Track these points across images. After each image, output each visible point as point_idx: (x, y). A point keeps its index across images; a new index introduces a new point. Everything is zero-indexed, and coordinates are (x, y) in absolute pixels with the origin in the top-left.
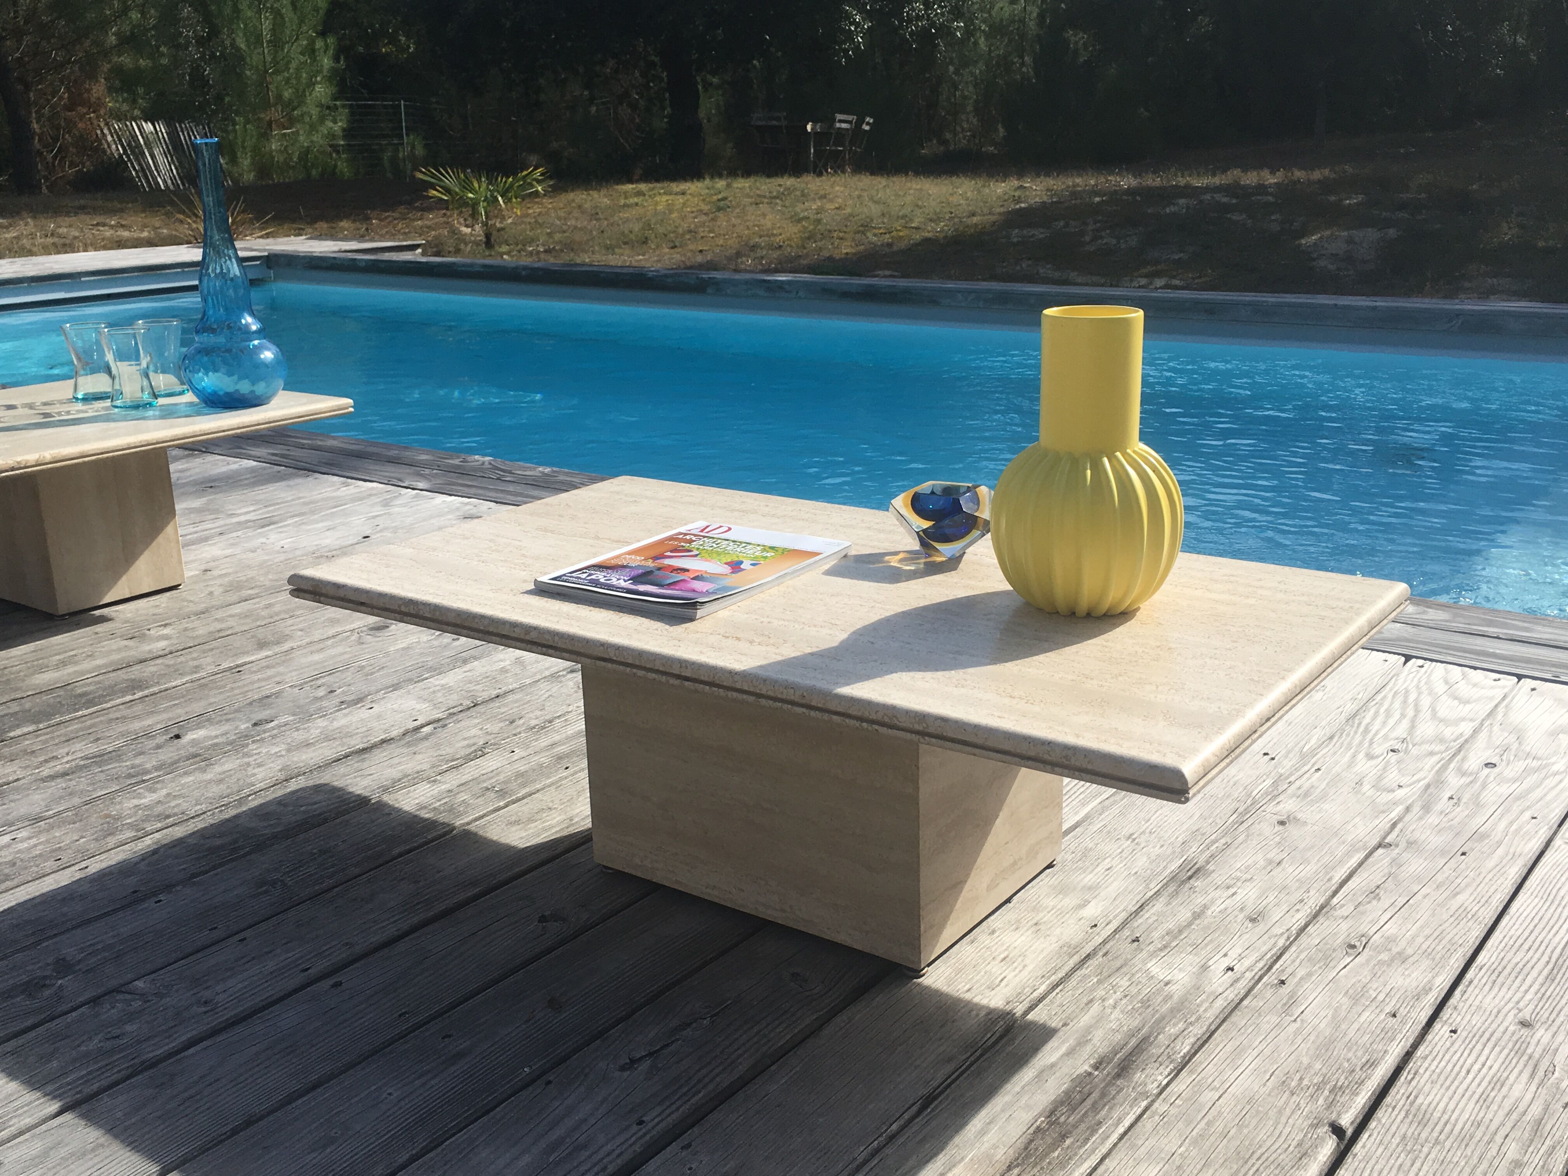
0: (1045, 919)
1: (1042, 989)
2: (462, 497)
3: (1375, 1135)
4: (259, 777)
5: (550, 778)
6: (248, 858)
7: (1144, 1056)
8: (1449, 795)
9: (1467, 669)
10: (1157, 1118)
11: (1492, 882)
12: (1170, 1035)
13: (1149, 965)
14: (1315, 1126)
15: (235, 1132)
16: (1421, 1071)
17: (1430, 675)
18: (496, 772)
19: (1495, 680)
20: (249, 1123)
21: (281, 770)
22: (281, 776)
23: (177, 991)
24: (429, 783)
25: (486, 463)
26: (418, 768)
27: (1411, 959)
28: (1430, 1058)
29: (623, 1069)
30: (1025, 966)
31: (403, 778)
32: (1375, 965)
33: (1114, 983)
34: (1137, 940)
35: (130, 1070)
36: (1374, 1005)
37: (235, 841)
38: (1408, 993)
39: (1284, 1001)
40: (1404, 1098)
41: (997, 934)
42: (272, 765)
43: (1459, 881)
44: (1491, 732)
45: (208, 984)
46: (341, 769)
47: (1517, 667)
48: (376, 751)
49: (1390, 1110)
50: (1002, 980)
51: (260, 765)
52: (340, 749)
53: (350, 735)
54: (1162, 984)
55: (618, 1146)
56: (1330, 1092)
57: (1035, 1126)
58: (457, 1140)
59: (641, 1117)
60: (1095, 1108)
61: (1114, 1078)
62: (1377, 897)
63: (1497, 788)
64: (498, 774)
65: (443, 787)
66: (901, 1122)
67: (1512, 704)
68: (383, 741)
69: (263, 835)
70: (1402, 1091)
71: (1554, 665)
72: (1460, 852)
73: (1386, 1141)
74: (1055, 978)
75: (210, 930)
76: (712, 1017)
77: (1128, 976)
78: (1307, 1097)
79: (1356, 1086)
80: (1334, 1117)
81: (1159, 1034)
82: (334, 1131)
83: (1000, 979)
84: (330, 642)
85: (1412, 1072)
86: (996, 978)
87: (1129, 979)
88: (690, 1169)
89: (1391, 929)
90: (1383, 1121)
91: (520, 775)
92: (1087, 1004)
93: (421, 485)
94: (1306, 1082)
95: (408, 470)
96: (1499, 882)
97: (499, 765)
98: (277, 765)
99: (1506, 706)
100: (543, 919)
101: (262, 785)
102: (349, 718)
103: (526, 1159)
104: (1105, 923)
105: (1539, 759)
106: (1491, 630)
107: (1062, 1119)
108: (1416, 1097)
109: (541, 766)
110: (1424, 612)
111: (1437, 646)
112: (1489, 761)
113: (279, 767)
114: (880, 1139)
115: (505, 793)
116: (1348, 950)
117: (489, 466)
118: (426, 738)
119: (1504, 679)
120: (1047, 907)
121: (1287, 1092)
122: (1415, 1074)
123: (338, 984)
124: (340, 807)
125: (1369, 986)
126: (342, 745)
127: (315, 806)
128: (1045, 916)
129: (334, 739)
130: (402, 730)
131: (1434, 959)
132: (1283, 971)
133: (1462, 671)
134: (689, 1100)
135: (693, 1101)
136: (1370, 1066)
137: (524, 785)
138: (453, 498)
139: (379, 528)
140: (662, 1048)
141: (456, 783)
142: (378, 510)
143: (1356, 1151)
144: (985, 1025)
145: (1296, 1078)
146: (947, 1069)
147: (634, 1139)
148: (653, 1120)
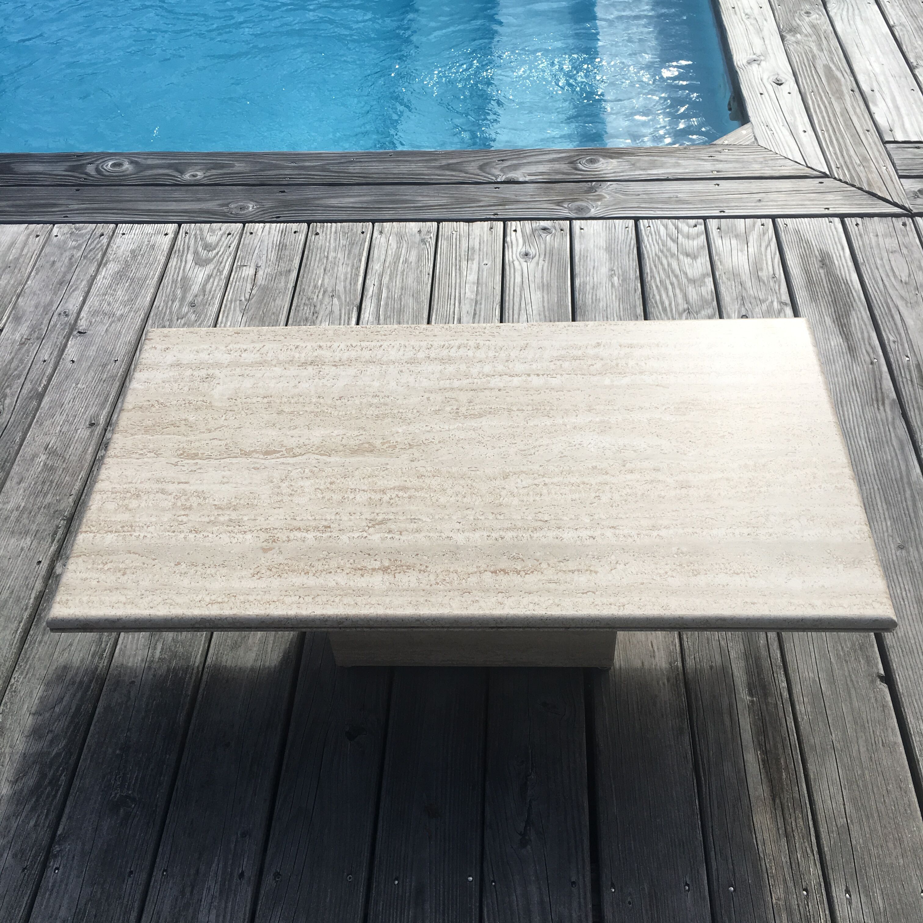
9: (673, 221)
14: (873, 682)
17: (659, 234)
19: (694, 227)
29: (524, 843)
47: (697, 209)
49: (893, 648)
55: (579, 911)
56: (861, 651)
57: (760, 760)
59: (570, 879)
60: (775, 729)
61: (765, 699)
71: (715, 201)
73: (907, 675)
75: (129, 876)
76: (532, 769)
78: (854, 660)
80: (876, 671)
86: (648, 646)
88: (630, 903)
90: (896, 659)
100: (350, 736)
107: (768, 747)
114: (699, 817)
119: (696, 223)
121: (844, 662)
133: (673, 224)
140: (529, 814)
143: (901, 691)
144: (675, 691)
145: (840, 648)
146: (687, 739)
147: (582, 900)
148: (578, 878)
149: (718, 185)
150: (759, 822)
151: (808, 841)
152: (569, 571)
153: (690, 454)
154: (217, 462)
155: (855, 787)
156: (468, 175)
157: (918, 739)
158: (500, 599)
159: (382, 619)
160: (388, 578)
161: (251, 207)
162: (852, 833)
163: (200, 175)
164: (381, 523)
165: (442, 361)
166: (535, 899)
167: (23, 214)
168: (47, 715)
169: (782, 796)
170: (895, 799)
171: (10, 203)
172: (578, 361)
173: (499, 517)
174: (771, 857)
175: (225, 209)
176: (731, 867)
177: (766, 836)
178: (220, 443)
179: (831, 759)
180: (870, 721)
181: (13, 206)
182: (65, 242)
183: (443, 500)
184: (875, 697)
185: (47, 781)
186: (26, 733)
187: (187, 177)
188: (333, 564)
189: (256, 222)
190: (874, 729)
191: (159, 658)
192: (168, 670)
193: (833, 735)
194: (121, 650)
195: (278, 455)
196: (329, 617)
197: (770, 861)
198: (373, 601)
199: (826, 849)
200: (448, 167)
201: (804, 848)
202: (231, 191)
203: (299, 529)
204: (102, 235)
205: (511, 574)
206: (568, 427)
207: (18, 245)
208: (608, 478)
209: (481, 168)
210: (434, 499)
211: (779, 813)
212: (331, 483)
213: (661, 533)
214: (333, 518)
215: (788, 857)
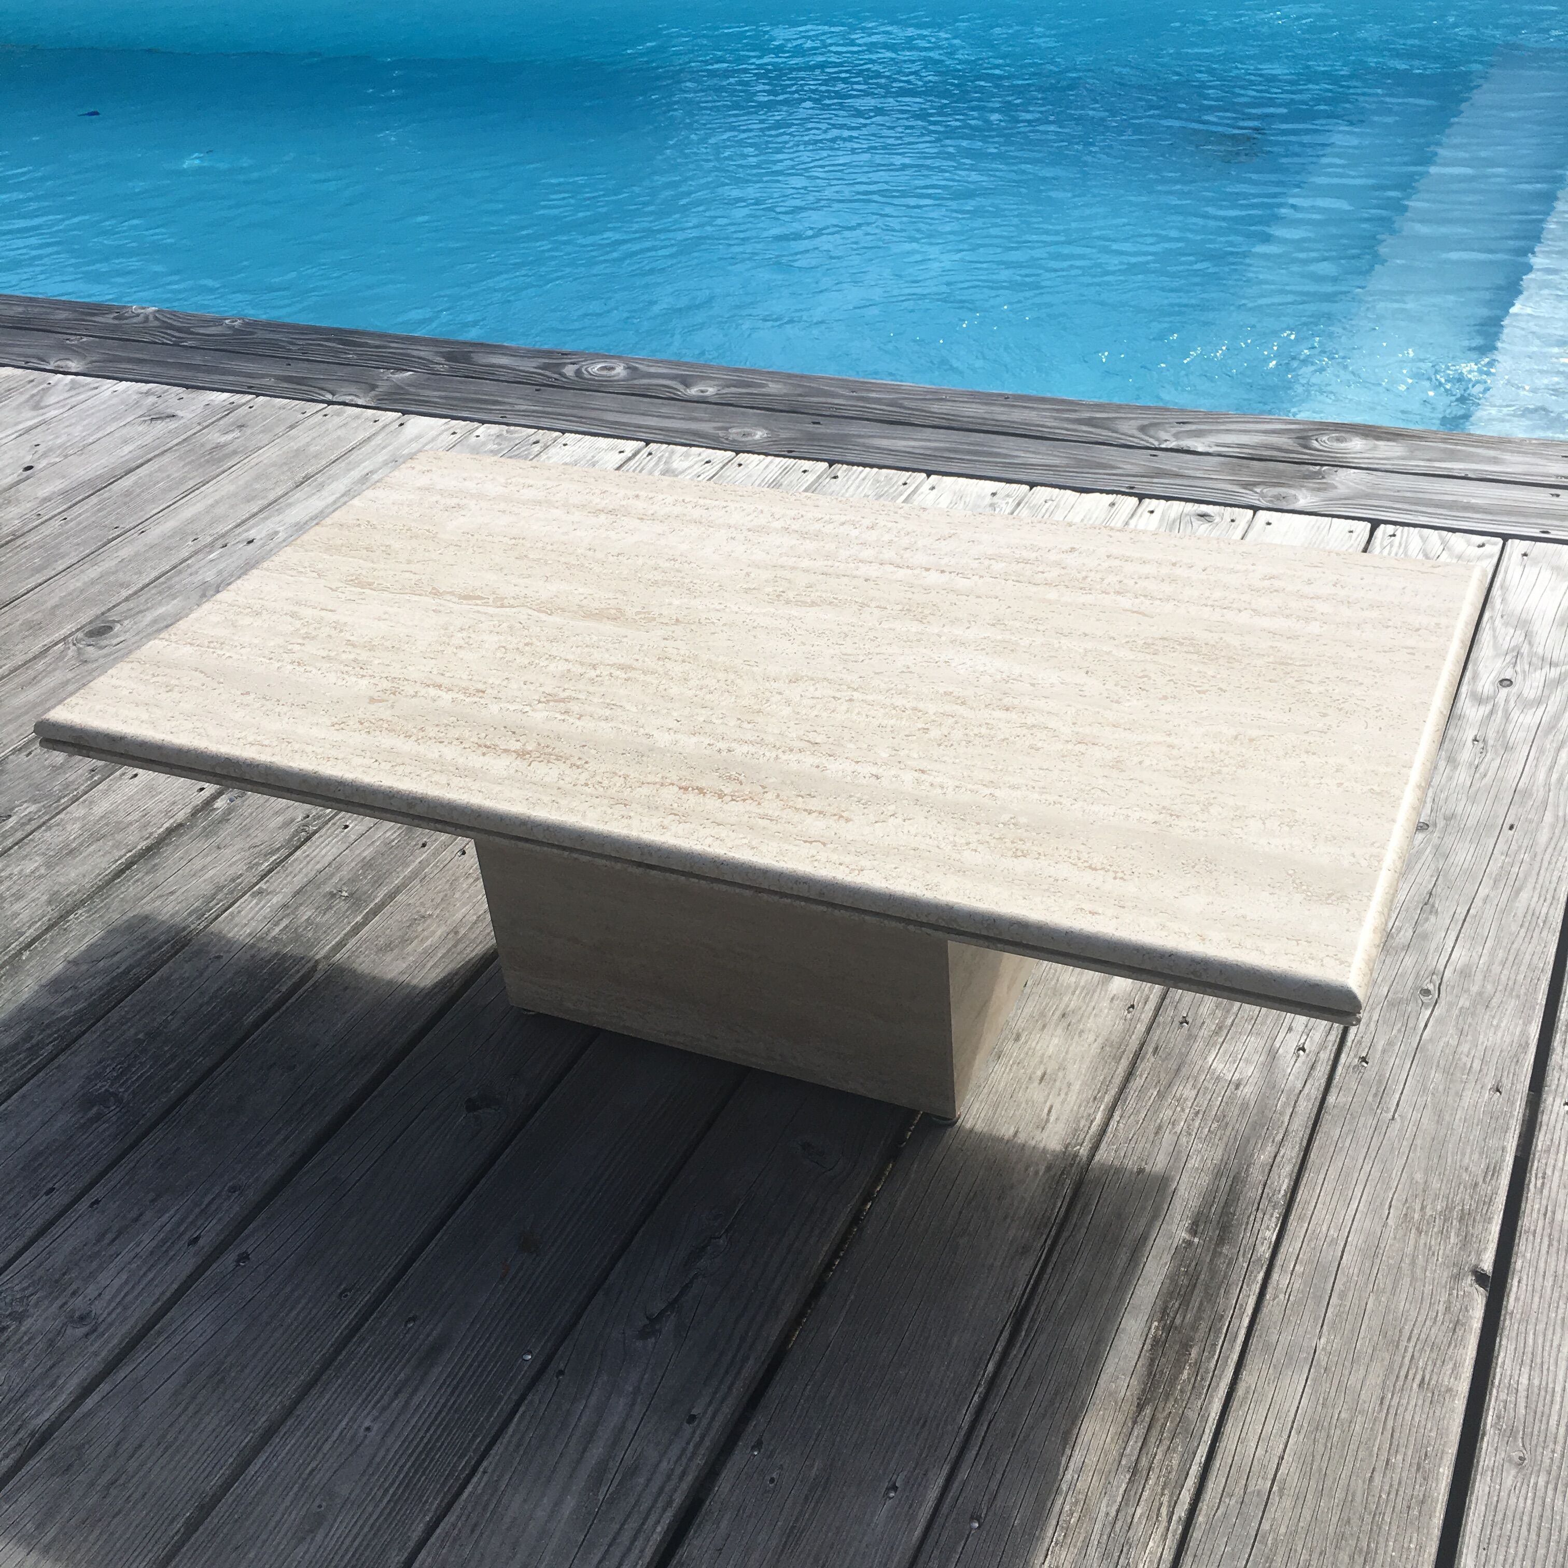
0: (1072, 1005)
1: (1099, 1117)
2: (137, 381)
3: (1525, 1278)
4: (25, 916)
5: (408, 865)
6: (56, 1062)
7: (1242, 1204)
8: (1471, 737)
9: (1444, 533)
10: (1281, 1296)
11: (1552, 866)
12: (1262, 1165)
13: (1210, 1060)
14: (1457, 1278)
15: (192, 1527)
16: (1549, 1172)
17: (1406, 547)
18: (335, 864)
19: (1479, 546)
20: (205, 1509)
21: (49, 902)
22: (52, 913)
23: (36, 1305)
24: (254, 895)
25: (151, 318)
26: (232, 871)
27: (1494, 1000)
28: (1553, 1150)
29: (644, 1334)
30: (1069, 1085)
31: (215, 894)
32: (1458, 1017)
33: (1178, 1095)
34: (1185, 1021)
35: (20, 1450)
36: (1472, 1078)
37: (28, 1037)
38: (1505, 1054)
39: (1373, 1090)
40: (1541, 1216)
41: (1023, 1039)
42: (34, 895)
43: (1515, 869)
44: (1494, 630)
45: (74, 1287)
46: (129, 889)
47: (1500, 523)
48: (167, 851)
49: (1531, 1237)
50: (1049, 1111)
51: (18, 897)
52: (117, 854)
53: (121, 827)
54: (1232, 1087)
55: (676, 1462)
56: (1460, 1222)
57: (1150, 1336)
58: (475, 1488)
59: (690, 1410)
60: (1210, 1297)
61: (1217, 1245)
62: (1434, 911)
63: (1522, 716)
64: (338, 868)
65: (275, 900)
66: (996, 1357)
67: (1507, 583)
68: (170, 831)
69: (64, 1018)
70: (1537, 1206)
71: (1540, 515)
72: (1506, 827)
73: (1538, 1287)
74: (1108, 1099)
75: (47, 1194)
76: (727, 1231)
77: (1191, 1082)
78: (1437, 1233)
79: (1485, 1208)
80: (1473, 1259)
81: (1249, 1166)
82: (317, 1503)
83: (1046, 1110)
84: (40, 665)
85: (1540, 1175)
86: (1042, 1110)
87: (1194, 1086)
88: (772, 1480)
89: (1460, 956)
90: (1528, 1255)
91: (368, 865)
92: (1156, 1133)
93: (73, 366)
94: (1429, 1212)
95: (51, 339)
96: (1559, 865)
97: (335, 851)
98: (39, 894)
99: (1502, 587)
100: (472, 1106)
101: (31, 933)
102: (112, 797)
103: (570, 1503)
104: (1143, 1001)
105: (1557, 665)
106: (1457, 467)
107: (1178, 1321)
108: (1554, 1213)
109: (387, 844)
110: (1375, 448)
111: (1405, 500)
112: (1502, 677)
113: (45, 897)
114: (980, 1390)
115: (359, 899)
116: (1423, 998)
117: (156, 323)
118: (225, 818)
119: (1489, 542)
120: (1069, 986)
121: (1413, 1231)
122: (1544, 1178)
123: (244, 1257)
124: (150, 953)
125: (1459, 1050)
126: (117, 846)
127: (116, 959)
128: (1070, 1000)
129: (104, 836)
130: (188, 810)
131: (1518, 996)
132: (1360, 1043)
133: (1441, 537)
134: (739, 1373)
135: (745, 1373)
136: (1493, 1175)
137: (377, 883)
138: (124, 384)
139: (41, 449)
140: (681, 1293)
141: (288, 891)
142: (29, 418)
143: (1510, 1307)
144: (1050, 1188)
145: (1418, 1207)
146: (1027, 1265)
147: (691, 1447)
148: (705, 1412)
149: (1558, 496)
150: (1090, 1433)
151: (1172, 1494)
152: (805, 810)
153: (1127, 704)
154: (391, 596)
155: (1321, 1436)
156: (1115, 435)
157: (1503, 1396)
158: (666, 822)
159: (472, 811)
160: (519, 764)
161: (759, 434)
162: (1271, 1509)
163: (711, 391)
164: (563, 700)
165: (804, 535)
166: (614, 1421)
167: (453, 407)
168: (84, 967)
169: (1161, 1405)
170: (1395, 1483)
171: (443, 394)
172: (1022, 565)
173: (745, 725)
174: (1082, 1497)
175: (721, 433)
176: (994, 1486)
177: (1092, 1459)
178: (412, 576)
179: (1295, 1377)
180: (1414, 1339)
181: (446, 398)
182: (484, 444)
183: (675, 690)
184: (1449, 1302)
185: (28, 1045)
186: (43, 982)
187: (693, 391)
188: (454, 733)
189: (753, 453)
190: (1417, 1354)
191: (274, 938)
192: (277, 954)
193: (1323, 1340)
194: (232, 913)
195: (479, 602)
196: (398, 792)
197: (1077, 1502)
198: (476, 786)
199: (1201, 1519)
200: (1090, 422)
201: (1156, 1504)
202: (743, 413)
203: (440, 686)
204: (537, 442)
205: (708, 796)
206: (943, 638)
207: (423, 441)
208: (961, 710)
209: (1142, 429)
210: (661, 688)
211: (1140, 1431)
212: (526, 644)
213: (997, 793)
214: (497, 682)
215: (1115, 1507)
